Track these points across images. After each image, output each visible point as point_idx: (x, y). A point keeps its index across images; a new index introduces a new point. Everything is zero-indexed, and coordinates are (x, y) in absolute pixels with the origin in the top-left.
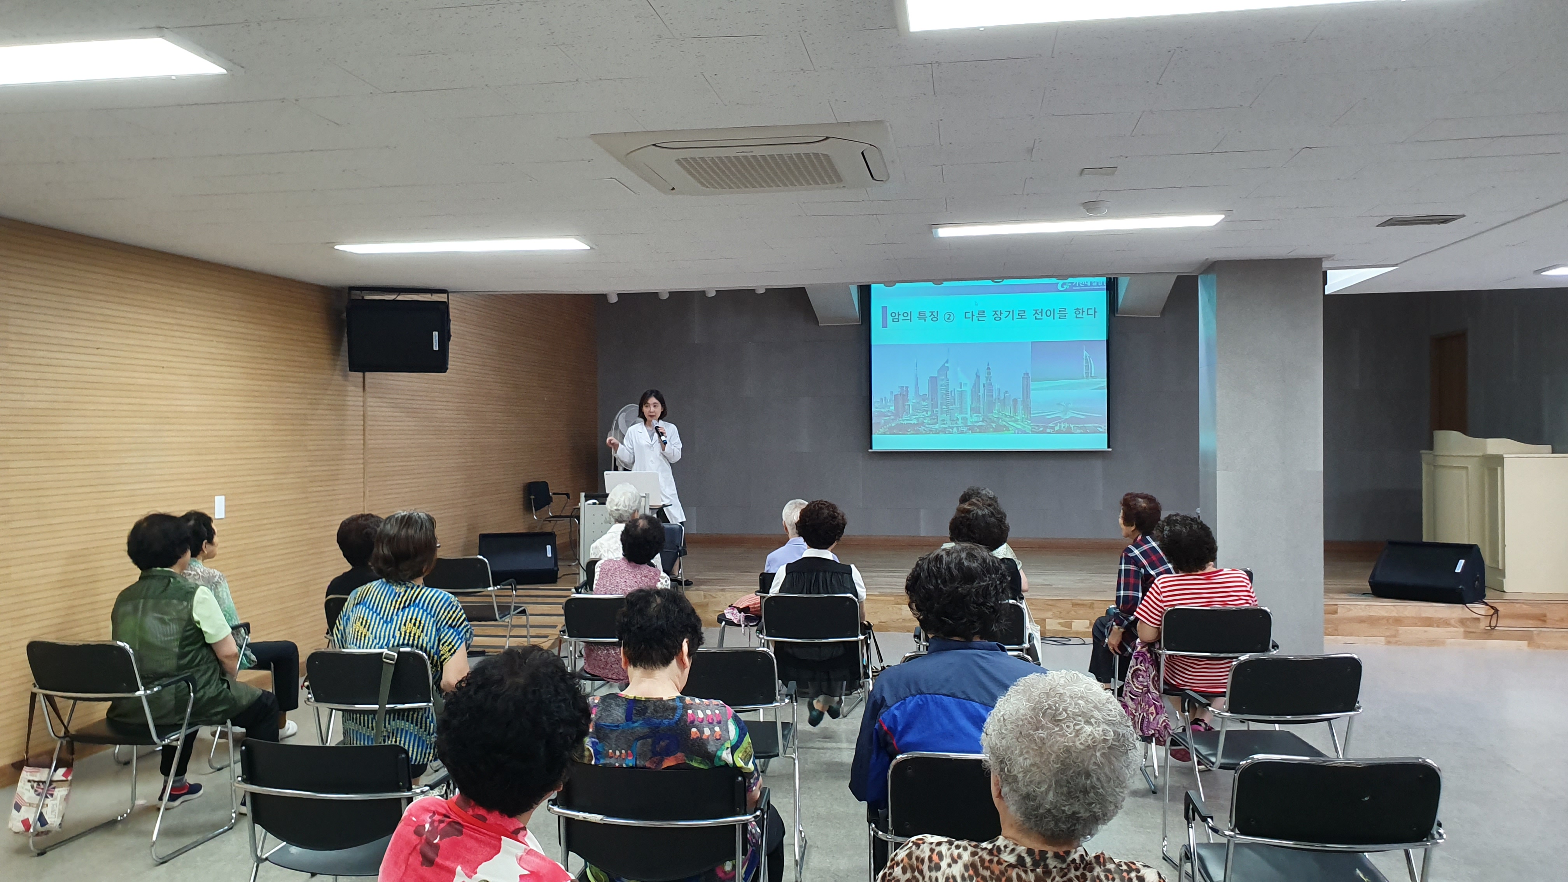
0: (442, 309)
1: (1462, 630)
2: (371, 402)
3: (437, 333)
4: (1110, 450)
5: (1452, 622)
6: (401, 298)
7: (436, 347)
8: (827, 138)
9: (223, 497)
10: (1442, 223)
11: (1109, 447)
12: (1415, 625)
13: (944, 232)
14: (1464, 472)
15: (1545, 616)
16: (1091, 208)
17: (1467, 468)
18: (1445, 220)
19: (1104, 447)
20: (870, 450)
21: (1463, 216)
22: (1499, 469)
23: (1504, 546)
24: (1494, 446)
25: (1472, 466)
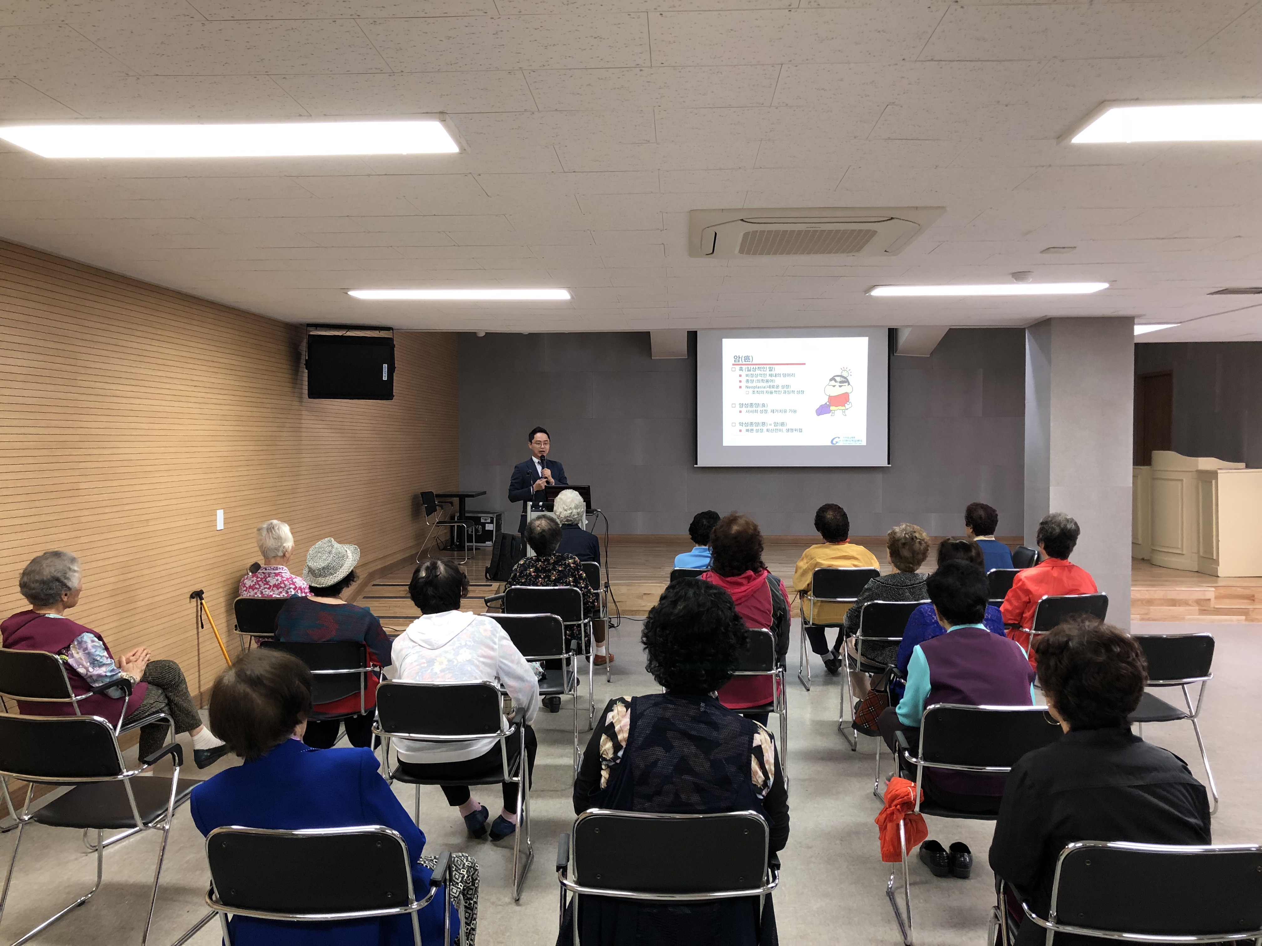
0: (388, 344)
1: (1197, 608)
3: (386, 365)
5: (1190, 602)
6: (350, 334)
7: (385, 378)
8: (892, 218)
9: (222, 511)
11: (889, 464)
12: (1162, 605)
14: (1179, 484)
15: (1253, 596)
16: (1019, 276)
17: (1182, 480)
18: (1260, 291)
19: (884, 463)
20: (695, 466)
22: (1214, 482)
23: (1218, 541)
24: (1206, 463)
25: (1187, 480)
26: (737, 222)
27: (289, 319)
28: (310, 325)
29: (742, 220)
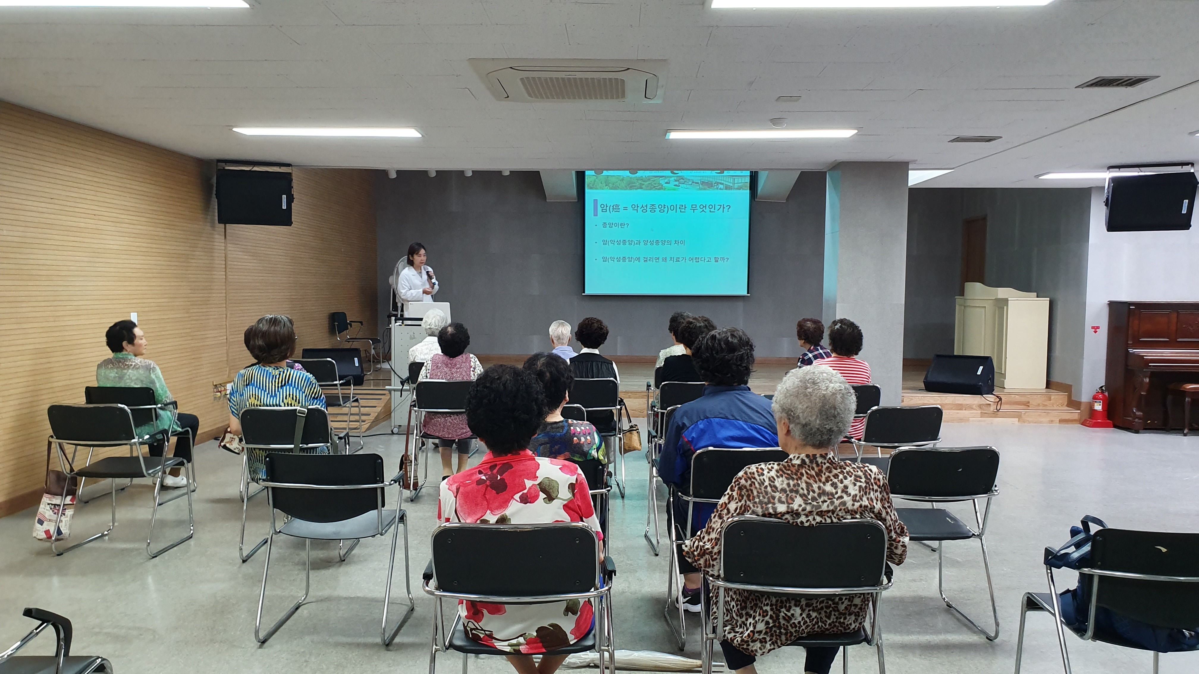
0: (287, 177)
1: (980, 412)
2: (230, 247)
3: (285, 196)
4: (749, 295)
5: (974, 407)
6: (256, 169)
7: (284, 207)
8: (628, 69)
9: (136, 313)
10: (987, 141)
11: (748, 293)
12: (951, 409)
13: (674, 135)
14: (983, 310)
15: (1029, 402)
16: (776, 122)
17: (985, 307)
18: (989, 140)
19: (745, 293)
20: (583, 294)
21: (1001, 137)
22: (1005, 307)
23: (1006, 358)
24: (1002, 292)
25: (989, 305)
26: (507, 69)
27: (199, 156)
28: (219, 161)
29: (511, 68)
